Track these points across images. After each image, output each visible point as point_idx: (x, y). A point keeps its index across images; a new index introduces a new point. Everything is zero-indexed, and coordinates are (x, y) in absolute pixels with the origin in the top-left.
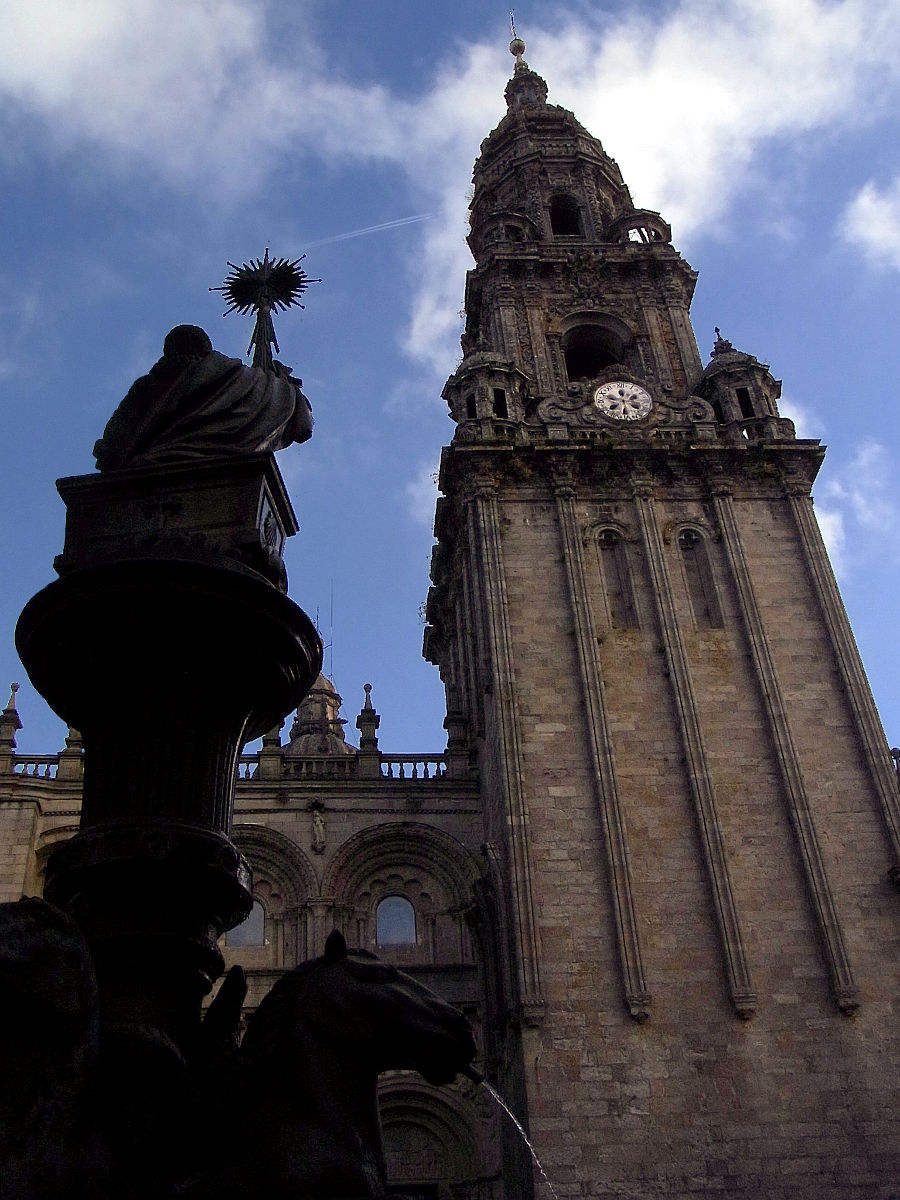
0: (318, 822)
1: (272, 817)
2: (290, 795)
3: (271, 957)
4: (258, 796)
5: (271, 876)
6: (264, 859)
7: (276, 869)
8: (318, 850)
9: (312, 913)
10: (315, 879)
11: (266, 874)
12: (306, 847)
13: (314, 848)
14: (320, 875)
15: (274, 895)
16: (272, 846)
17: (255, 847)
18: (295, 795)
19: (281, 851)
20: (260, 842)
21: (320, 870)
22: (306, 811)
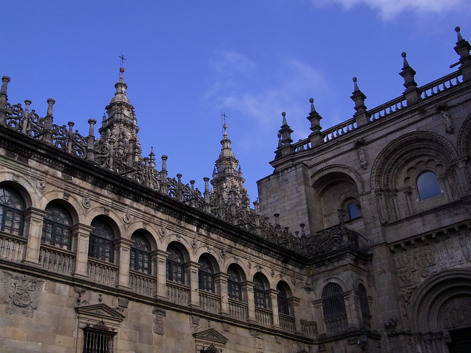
0: (445, 117)
1: (419, 124)
2: (425, 109)
3: (447, 198)
4: (409, 116)
5: (432, 156)
6: (424, 148)
7: (434, 151)
8: (451, 131)
9: (458, 167)
10: (453, 149)
11: (430, 155)
12: (443, 133)
13: (447, 131)
14: (456, 145)
15: (438, 165)
16: (424, 140)
17: (416, 144)
18: (429, 107)
19: (431, 140)
20: (417, 140)
21: (455, 142)
22: (437, 113)
